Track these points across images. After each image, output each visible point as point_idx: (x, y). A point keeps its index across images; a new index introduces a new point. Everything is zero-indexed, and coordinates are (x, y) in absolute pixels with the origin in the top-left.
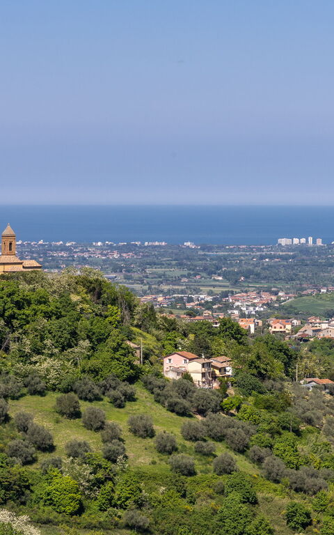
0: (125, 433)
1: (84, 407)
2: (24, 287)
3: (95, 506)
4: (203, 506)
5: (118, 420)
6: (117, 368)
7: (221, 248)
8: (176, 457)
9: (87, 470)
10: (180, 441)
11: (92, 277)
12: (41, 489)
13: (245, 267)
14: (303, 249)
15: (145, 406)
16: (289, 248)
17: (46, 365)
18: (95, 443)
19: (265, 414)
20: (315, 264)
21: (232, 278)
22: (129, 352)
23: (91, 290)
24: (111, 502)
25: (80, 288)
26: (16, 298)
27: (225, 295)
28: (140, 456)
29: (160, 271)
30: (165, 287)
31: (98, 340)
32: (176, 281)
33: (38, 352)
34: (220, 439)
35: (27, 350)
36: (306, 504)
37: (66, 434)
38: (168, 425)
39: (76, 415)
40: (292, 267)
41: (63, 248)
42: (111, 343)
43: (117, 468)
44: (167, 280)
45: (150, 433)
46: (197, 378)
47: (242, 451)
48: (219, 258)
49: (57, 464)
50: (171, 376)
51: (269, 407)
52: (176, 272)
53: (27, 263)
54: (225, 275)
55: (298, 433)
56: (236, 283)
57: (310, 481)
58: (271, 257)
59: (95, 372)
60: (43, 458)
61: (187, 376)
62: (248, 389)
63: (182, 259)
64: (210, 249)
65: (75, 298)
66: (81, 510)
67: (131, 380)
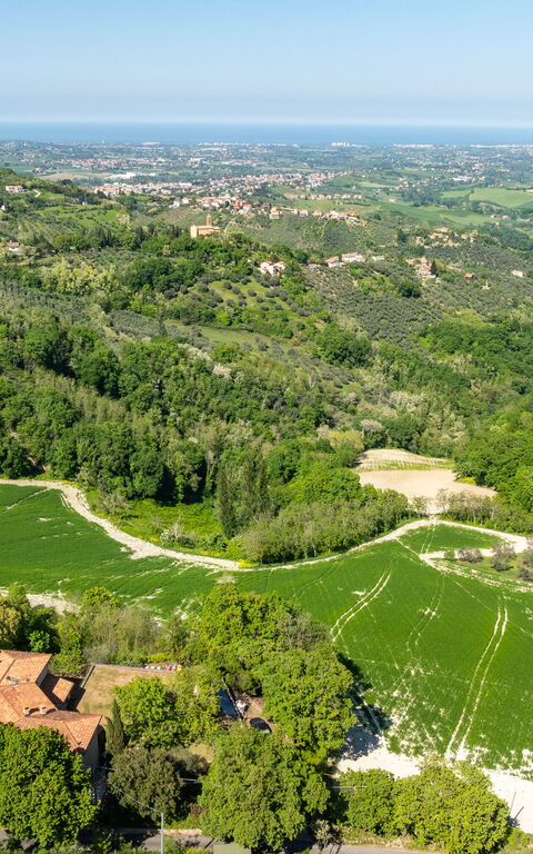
0: (246, 295)
1: (233, 285)
2: (214, 239)
3: (235, 322)
4: (271, 321)
5: (244, 290)
6: (245, 270)
7: (308, 147)
8: (262, 304)
9: (232, 310)
10: (264, 297)
11: (237, 233)
12: (219, 316)
13: (317, 158)
14: (341, 149)
15: (255, 285)
16: (336, 147)
17: (221, 270)
18: (235, 299)
19: (294, 285)
20: (345, 157)
21: (311, 164)
22: (248, 265)
23: (237, 238)
24: (241, 321)
25: (233, 238)
26: (211, 244)
28: (251, 303)
31: (237, 259)
33: (218, 264)
34: (278, 296)
35: (214, 264)
36: (303, 321)
37: (227, 296)
38: (261, 292)
39: (230, 288)
40: (335, 158)
41: (245, 147)
42: (242, 262)
43: (243, 308)
45: (255, 295)
46: (271, 272)
47: (285, 300)
48: (307, 153)
49: (223, 308)
50: (263, 272)
51: (295, 282)
54: (308, 162)
55: (305, 291)
56: (312, 167)
57: (306, 313)
58: (328, 153)
59: (237, 272)
60: (220, 305)
61: (268, 272)
62: (288, 275)
63: (292, 153)
64: (304, 148)
65: (231, 243)
66: (231, 324)
67: (249, 274)
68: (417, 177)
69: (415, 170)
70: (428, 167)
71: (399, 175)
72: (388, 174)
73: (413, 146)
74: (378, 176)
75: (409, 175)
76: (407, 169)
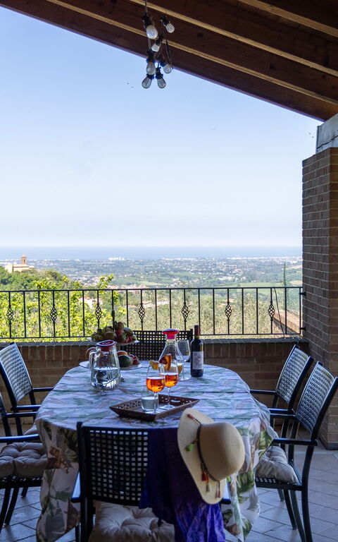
7: (89, 261)
11: (53, 272)
13: (98, 268)
14: (118, 262)
16: (112, 261)
20: (122, 267)
21: (94, 272)
23: (53, 276)
25: (49, 275)
26: (27, 279)
27: (91, 278)
29: (68, 269)
30: (70, 275)
32: (74, 273)
35: (32, 297)
40: (114, 267)
44: (71, 273)
48: (89, 265)
52: (74, 270)
53: (30, 267)
54: (90, 271)
56: (95, 273)
58: (107, 264)
63: (75, 265)
64: (85, 262)
65: (48, 279)
68: (188, 278)
69: (184, 274)
70: (195, 272)
71: (172, 276)
72: (163, 276)
73: (179, 259)
74: (154, 277)
75: (181, 277)
76: (178, 273)
